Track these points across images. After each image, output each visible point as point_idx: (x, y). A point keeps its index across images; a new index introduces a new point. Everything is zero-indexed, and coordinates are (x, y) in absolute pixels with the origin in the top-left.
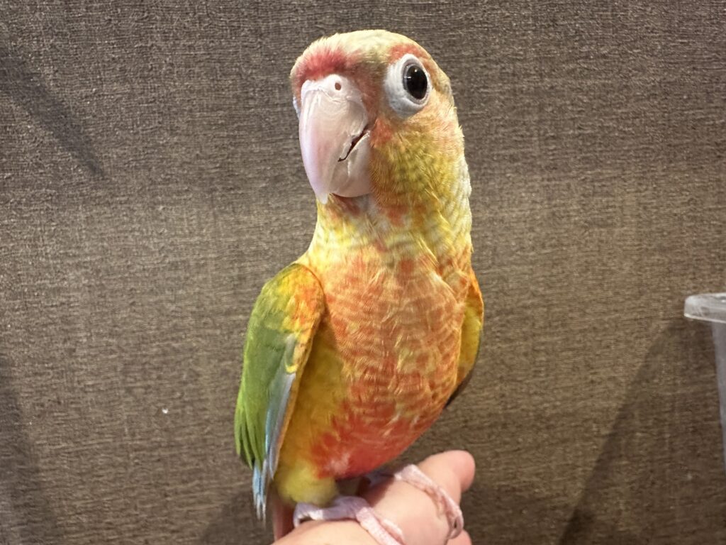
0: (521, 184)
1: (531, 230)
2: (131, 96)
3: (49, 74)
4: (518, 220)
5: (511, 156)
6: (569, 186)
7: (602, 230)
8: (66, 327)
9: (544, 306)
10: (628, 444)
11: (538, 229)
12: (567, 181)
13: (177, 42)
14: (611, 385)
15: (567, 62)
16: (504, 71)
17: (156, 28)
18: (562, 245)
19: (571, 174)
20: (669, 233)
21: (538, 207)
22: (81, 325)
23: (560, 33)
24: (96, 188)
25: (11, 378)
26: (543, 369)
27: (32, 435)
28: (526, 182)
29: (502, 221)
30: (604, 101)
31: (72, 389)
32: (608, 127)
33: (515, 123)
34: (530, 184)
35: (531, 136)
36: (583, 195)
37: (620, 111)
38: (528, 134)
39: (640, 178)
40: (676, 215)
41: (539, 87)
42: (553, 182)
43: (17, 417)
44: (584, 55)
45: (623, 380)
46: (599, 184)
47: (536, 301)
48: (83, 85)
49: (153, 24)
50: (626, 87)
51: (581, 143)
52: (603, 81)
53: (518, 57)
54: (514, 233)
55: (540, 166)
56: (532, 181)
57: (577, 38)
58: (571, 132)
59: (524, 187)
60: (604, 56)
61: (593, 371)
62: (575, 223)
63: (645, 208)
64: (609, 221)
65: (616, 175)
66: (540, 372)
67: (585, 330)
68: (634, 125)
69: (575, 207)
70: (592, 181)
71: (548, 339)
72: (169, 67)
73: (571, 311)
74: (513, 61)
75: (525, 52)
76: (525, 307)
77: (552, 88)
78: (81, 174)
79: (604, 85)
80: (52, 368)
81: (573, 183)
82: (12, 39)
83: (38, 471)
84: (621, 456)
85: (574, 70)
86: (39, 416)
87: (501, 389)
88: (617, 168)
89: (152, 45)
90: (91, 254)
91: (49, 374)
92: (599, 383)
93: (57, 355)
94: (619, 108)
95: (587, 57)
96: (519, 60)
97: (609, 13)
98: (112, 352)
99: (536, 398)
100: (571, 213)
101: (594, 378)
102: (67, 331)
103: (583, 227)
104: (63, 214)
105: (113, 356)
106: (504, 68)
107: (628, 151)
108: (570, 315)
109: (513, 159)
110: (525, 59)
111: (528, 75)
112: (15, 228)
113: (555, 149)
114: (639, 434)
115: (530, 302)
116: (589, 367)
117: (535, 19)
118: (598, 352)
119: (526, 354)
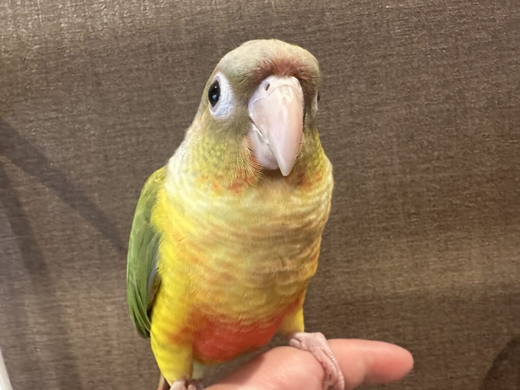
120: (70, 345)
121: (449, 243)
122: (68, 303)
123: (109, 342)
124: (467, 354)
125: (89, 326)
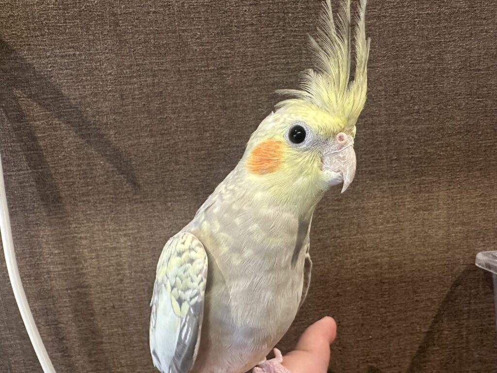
0: (375, 187)
1: (381, 213)
2: (155, 144)
3: (112, 135)
4: (373, 208)
5: (370, 171)
6: (405, 187)
7: (425, 212)
8: (119, 268)
9: (388, 257)
10: (439, 337)
11: (385, 213)
12: (404, 185)
13: (180, 114)
14: (429, 304)
15: (405, 115)
16: (366, 123)
17: (169, 107)
18: (400, 222)
19: (406, 180)
20: (468, 214)
21: (386, 200)
22: (126, 266)
23: (401, 99)
24: (135, 194)
25: (90, 294)
26: (387, 293)
27: (100, 324)
28: (378, 186)
29: (363, 208)
30: (428, 137)
31: (121, 301)
32: (430, 153)
33: (372, 152)
34: (381, 187)
35: (382, 159)
36: (414, 192)
37: (438, 143)
38: (380, 158)
39: (449, 182)
40: (472, 203)
41: (387, 131)
42: (395, 186)
43: (92, 315)
44: (416, 111)
45: (436, 300)
46: (424, 186)
47: (383, 254)
48: (129, 139)
49: (167, 105)
50: (442, 128)
51: (413, 162)
52: (427, 126)
53: (375, 114)
54: (371, 215)
55: (387, 176)
56: (382, 185)
57: (412, 101)
58: (407, 156)
59: (377, 189)
60: (429, 111)
61: (417, 295)
62: (408, 209)
63: (452, 199)
64: (430, 207)
65: (434, 180)
66: (385, 294)
67: (413, 271)
68: (446, 151)
69: (409, 200)
70: (419, 184)
71: (390, 275)
72: (176, 128)
73: (404, 260)
74: (372, 116)
75: (380, 111)
76: (377, 257)
77: (395, 131)
78: (128, 187)
79: (428, 128)
80: (111, 289)
81: (407, 186)
82: (93, 116)
83: (102, 343)
84: (434, 344)
85: (409, 120)
86: (104, 315)
87: (361, 304)
88: (436, 176)
89: (167, 117)
90: (132, 229)
91: (109, 292)
92: (422, 302)
93: (114, 282)
94: (437, 141)
95: (418, 112)
96: (376, 116)
97: (432, 86)
98: (142, 281)
99: (382, 310)
100: (406, 203)
101: (418, 298)
102: (118, 270)
103: (413, 211)
104: (118, 208)
105: (143, 283)
106: (366, 121)
107: (443, 166)
108: (404, 262)
109: (371, 173)
110: (380, 115)
111: (381, 124)
112: (93, 216)
113: (397, 166)
114: (446, 332)
115: (380, 254)
116: (415, 292)
117: (386, 91)
118: (421, 284)
119: (376, 285)
120: (84, 274)
121: (422, 186)
122: (83, 235)
123: (122, 272)
124: (430, 281)
125: (103, 256)
